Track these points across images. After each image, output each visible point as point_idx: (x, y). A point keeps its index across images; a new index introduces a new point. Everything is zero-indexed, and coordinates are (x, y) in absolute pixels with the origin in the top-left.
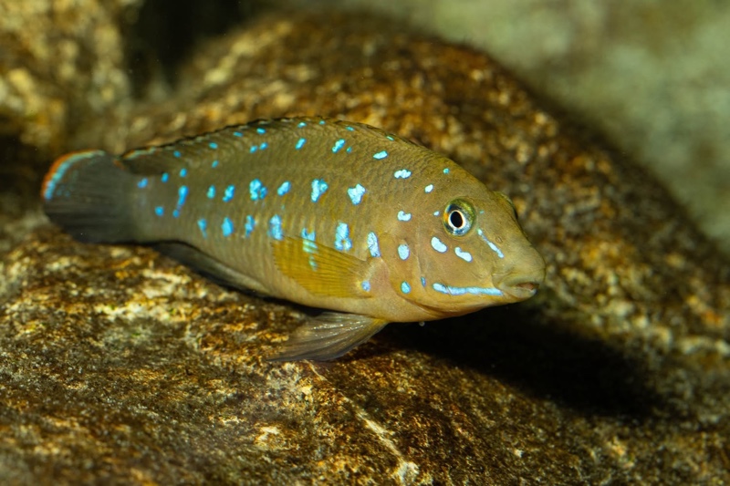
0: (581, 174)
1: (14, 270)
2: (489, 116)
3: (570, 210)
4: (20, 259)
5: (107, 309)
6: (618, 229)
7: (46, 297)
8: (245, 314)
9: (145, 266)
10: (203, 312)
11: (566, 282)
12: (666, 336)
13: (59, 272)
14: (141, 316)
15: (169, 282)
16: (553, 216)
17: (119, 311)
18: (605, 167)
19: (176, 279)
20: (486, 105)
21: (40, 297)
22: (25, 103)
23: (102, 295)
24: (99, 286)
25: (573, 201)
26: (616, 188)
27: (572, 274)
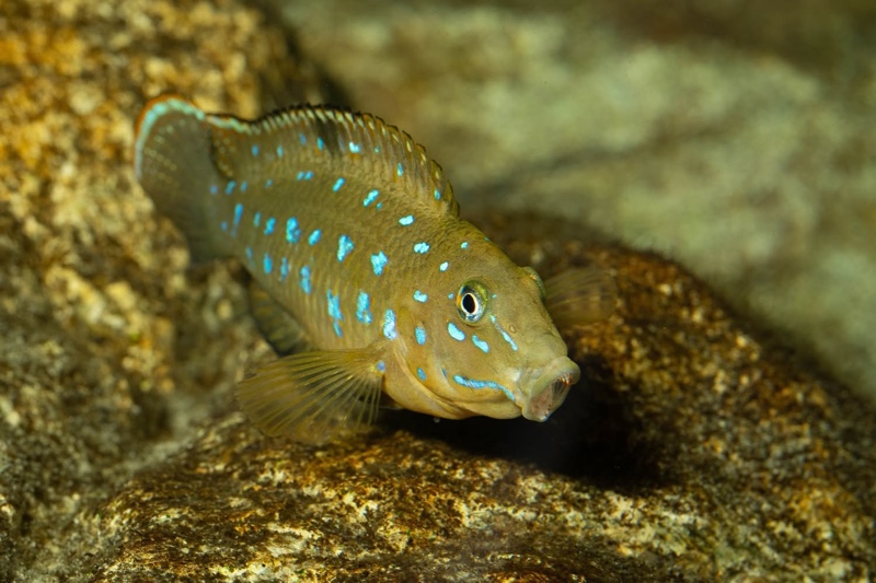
0: (790, 407)
1: (113, 524)
2: (680, 338)
3: (777, 451)
4: (120, 510)
5: (224, 571)
6: (834, 473)
7: (151, 556)
8: (389, 576)
9: (270, 518)
10: (339, 574)
11: (772, 537)
13: (166, 525)
14: (266, 578)
15: (299, 537)
16: (758, 458)
17: (238, 572)
18: (818, 398)
19: (307, 535)
20: (677, 325)
21: (144, 557)
22: (128, 323)
23: (218, 554)
24: (214, 542)
25: (781, 440)
26: (832, 425)
27: (780, 527)
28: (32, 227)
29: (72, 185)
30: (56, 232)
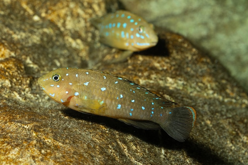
0: (203, 62)
2: (182, 49)
3: (200, 70)
6: (210, 74)
12: (221, 98)
16: (196, 71)
20: (181, 47)
22: (80, 47)
25: (201, 68)
26: (211, 65)
27: (200, 84)
28: (62, 29)
29: (70, 21)
30: (66, 30)
